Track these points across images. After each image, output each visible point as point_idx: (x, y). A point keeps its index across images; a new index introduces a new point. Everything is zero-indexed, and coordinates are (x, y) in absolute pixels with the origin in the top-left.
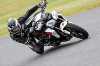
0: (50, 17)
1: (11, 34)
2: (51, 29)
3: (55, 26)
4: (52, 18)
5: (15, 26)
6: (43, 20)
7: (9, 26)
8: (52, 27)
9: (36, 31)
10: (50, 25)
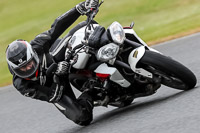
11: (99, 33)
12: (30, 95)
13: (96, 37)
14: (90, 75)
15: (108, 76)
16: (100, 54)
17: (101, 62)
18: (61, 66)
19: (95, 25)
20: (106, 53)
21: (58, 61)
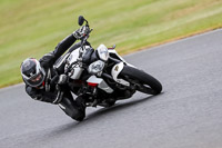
0: (94, 56)
1: (27, 86)
3: (104, 71)
4: (98, 58)
5: (35, 72)
6: (83, 61)
7: (24, 73)
8: (99, 75)
9: (71, 80)
10: (94, 71)
11: (89, 53)
14: (83, 84)
20: (95, 67)
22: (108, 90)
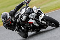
0: (31, 11)
2: (33, 20)
3: (35, 17)
4: (33, 12)
6: (27, 13)
8: (33, 19)
10: (32, 17)
11: (30, 10)
12: (9, 29)
13: (29, 11)
14: (27, 23)
15: (33, 23)
16: (30, 16)
17: (30, 19)
18: (18, 20)
19: (28, 7)
20: (32, 16)
21: (17, 18)
22: (37, 25)
